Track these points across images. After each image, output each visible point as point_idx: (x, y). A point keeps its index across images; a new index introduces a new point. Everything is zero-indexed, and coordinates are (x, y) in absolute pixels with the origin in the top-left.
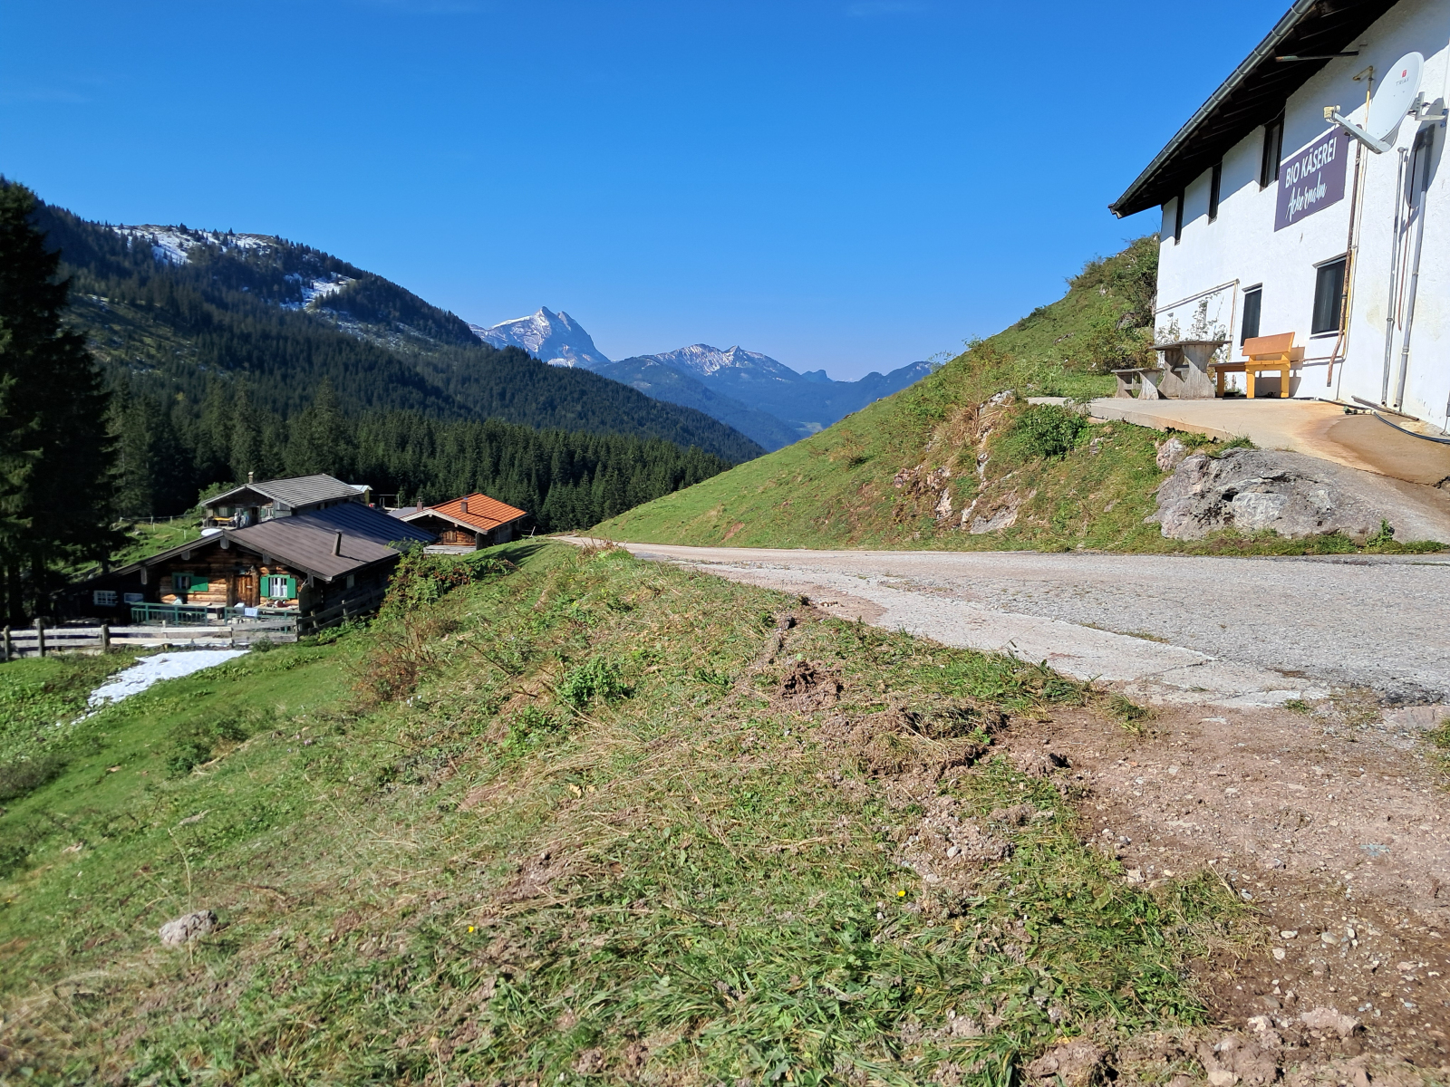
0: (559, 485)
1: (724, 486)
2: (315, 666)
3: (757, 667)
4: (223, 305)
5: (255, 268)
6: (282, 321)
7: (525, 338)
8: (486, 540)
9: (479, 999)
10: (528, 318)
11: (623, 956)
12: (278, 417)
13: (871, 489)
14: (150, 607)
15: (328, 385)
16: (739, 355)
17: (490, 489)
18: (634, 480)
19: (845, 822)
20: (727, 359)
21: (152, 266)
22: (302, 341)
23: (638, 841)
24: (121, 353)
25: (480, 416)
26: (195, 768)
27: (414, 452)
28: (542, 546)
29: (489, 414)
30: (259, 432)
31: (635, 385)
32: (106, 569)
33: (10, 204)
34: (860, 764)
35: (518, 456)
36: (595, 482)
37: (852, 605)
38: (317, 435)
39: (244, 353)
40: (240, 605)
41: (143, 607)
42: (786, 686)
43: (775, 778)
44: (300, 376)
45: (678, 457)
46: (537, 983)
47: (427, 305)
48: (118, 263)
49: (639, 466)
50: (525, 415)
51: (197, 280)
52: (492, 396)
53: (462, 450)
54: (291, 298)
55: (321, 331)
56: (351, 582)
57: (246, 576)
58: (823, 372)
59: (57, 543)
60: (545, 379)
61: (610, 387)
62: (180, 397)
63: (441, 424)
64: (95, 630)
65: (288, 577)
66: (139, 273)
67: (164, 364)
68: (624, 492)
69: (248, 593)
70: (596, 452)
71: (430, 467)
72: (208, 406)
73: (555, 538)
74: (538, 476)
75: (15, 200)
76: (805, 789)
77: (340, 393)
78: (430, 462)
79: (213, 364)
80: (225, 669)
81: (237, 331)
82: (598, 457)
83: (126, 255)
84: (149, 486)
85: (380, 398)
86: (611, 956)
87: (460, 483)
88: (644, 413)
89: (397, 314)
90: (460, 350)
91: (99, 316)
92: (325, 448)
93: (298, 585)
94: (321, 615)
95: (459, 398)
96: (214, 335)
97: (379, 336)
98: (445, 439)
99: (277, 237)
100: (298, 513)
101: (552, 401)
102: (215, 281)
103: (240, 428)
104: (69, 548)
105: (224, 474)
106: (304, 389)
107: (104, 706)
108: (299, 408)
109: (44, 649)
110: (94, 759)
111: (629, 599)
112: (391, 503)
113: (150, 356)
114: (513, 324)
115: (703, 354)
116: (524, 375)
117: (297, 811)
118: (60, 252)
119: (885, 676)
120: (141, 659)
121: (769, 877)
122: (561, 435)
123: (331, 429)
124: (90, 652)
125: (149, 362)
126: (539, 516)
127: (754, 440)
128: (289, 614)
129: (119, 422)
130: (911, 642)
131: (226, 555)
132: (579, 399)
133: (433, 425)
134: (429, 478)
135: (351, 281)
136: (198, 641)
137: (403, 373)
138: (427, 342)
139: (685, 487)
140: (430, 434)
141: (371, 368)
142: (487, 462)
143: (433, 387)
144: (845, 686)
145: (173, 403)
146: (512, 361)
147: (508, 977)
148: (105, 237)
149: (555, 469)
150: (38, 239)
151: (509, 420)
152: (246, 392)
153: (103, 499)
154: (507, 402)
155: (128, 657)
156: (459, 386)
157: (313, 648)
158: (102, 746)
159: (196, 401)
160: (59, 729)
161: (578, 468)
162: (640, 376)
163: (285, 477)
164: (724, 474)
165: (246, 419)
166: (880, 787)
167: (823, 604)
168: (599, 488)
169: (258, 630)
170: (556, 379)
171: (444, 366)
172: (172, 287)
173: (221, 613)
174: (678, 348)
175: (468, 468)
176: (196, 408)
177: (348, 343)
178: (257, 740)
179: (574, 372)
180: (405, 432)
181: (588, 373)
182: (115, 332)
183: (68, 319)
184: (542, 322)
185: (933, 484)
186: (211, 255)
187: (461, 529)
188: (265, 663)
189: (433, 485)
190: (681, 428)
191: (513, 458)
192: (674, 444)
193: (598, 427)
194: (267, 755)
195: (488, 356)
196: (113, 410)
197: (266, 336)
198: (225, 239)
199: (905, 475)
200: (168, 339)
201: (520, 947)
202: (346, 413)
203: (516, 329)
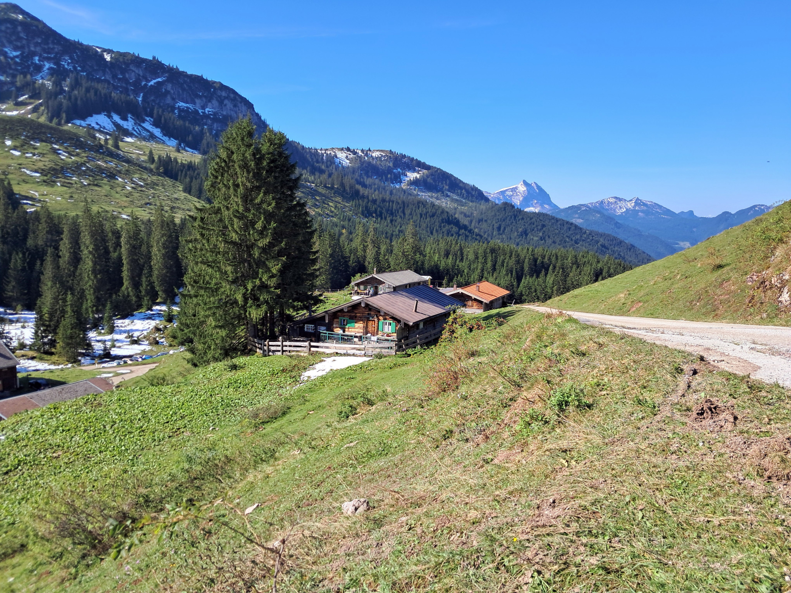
0: (528, 277)
1: (628, 280)
2: (403, 368)
3: (674, 398)
4: (364, 186)
5: (380, 167)
6: (391, 193)
7: (513, 197)
8: (489, 306)
9: (522, 583)
10: (515, 186)
11: (609, 573)
12: (388, 241)
13: (729, 285)
14: (329, 334)
15: (412, 225)
16: (638, 202)
17: (491, 279)
18: (571, 274)
19: (751, 508)
20: (630, 205)
21: (334, 167)
22: (400, 202)
23: (610, 501)
24: (319, 210)
25: (487, 239)
26: (350, 417)
27: (453, 259)
28: (519, 311)
29: (492, 239)
30: (379, 248)
31: (574, 221)
32: (310, 315)
33: (277, 141)
34: (758, 471)
35: (506, 261)
36: (549, 276)
37: (734, 363)
38: (406, 250)
39: (373, 209)
40: (369, 335)
41: (326, 333)
42: (698, 414)
43: (697, 473)
44: (399, 220)
45: (598, 262)
46: (557, 579)
47: (462, 182)
48: (319, 167)
49: (575, 267)
50: (511, 238)
51: (353, 174)
52: (493, 229)
53: (477, 258)
54: (396, 181)
55: (410, 197)
56: (421, 326)
57: (372, 321)
58: (691, 212)
59: (290, 301)
60: (523, 219)
61: (559, 222)
62: (344, 231)
63: (467, 244)
64: (305, 343)
65: (391, 322)
66: (328, 171)
67: (338, 215)
68: (565, 281)
69: (373, 329)
70: (549, 259)
71: (460, 267)
72: (356, 236)
73: (526, 306)
74: (516, 272)
75: (279, 140)
76: (720, 483)
77: (418, 229)
78: (461, 265)
79: (359, 215)
80: (361, 367)
81: (370, 198)
82: (551, 261)
83: (323, 162)
84: (329, 274)
85: (437, 231)
86: (601, 572)
87: (475, 276)
88: (578, 237)
89: (447, 187)
90: (478, 205)
91: (311, 193)
92: (410, 256)
93: (396, 326)
94: (407, 342)
95: (476, 230)
96: (360, 201)
97: (438, 199)
98: (469, 252)
99: (391, 151)
100: (396, 289)
101: (526, 231)
102: (361, 173)
103: (370, 247)
104: (296, 304)
105: (362, 269)
106: (401, 227)
107: (307, 381)
108: (398, 236)
109: (283, 351)
110: (302, 407)
111: (583, 348)
112: (440, 285)
113: (332, 212)
114: (506, 190)
115: (616, 202)
116: (511, 218)
117: (401, 447)
118: (296, 163)
119: (768, 413)
120: (324, 359)
121: (700, 537)
122: (530, 249)
123: (413, 247)
124: (302, 354)
125: (331, 214)
126: (516, 294)
127: (646, 252)
128: (392, 341)
129: (317, 244)
130: (783, 391)
131: (364, 310)
132: (541, 229)
133: (463, 245)
134: (460, 272)
135: (425, 171)
136: (349, 352)
137: (449, 218)
138: (461, 201)
139: (603, 279)
140: (461, 249)
141: (433, 216)
142: (489, 264)
143: (463, 225)
144: (739, 417)
145: (341, 234)
146: (505, 210)
147: (539, 573)
148: (314, 154)
149: (526, 268)
150: (287, 158)
151: (502, 241)
152: (374, 229)
153: (310, 281)
154: (501, 232)
155: (319, 357)
156: (477, 224)
157: (402, 358)
158: (306, 401)
159: (351, 233)
160: (289, 390)
161: (539, 268)
162: (577, 216)
163: (390, 271)
164: (627, 273)
165: (373, 242)
166: (774, 488)
167: (714, 361)
168: (550, 279)
169: (377, 348)
170: (528, 219)
171: (470, 214)
172: (342, 177)
173: (360, 338)
174: (600, 199)
175: (479, 267)
176: (351, 237)
177: (422, 203)
178: (379, 406)
179: (539, 215)
180: (448, 248)
181: (547, 215)
182: (317, 200)
183: (299, 194)
184: (522, 188)
185: (776, 284)
186: (360, 161)
187: (475, 300)
188: (380, 364)
189: (461, 276)
190: (601, 245)
191: (503, 262)
192: (596, 254)
193: (551, 244)
194: (384, 415)
195: (493, 207)
196: (315, 238)
197: (384, 201)
198: (367, 153)
199: (755, 277)
200: (339, 203)
201: (544, 555)
202: (420, 239)
203: (507, 193)
